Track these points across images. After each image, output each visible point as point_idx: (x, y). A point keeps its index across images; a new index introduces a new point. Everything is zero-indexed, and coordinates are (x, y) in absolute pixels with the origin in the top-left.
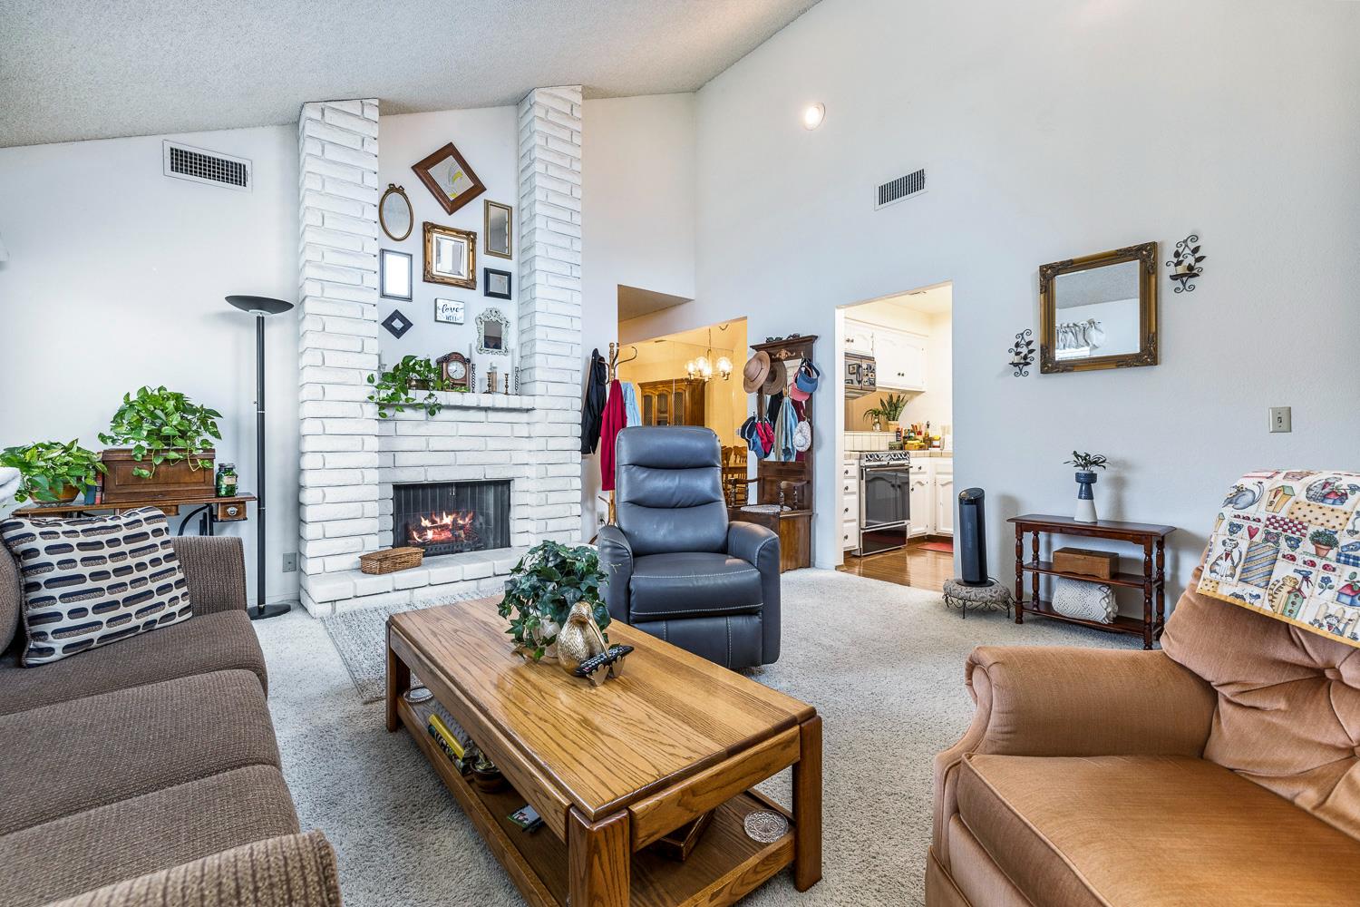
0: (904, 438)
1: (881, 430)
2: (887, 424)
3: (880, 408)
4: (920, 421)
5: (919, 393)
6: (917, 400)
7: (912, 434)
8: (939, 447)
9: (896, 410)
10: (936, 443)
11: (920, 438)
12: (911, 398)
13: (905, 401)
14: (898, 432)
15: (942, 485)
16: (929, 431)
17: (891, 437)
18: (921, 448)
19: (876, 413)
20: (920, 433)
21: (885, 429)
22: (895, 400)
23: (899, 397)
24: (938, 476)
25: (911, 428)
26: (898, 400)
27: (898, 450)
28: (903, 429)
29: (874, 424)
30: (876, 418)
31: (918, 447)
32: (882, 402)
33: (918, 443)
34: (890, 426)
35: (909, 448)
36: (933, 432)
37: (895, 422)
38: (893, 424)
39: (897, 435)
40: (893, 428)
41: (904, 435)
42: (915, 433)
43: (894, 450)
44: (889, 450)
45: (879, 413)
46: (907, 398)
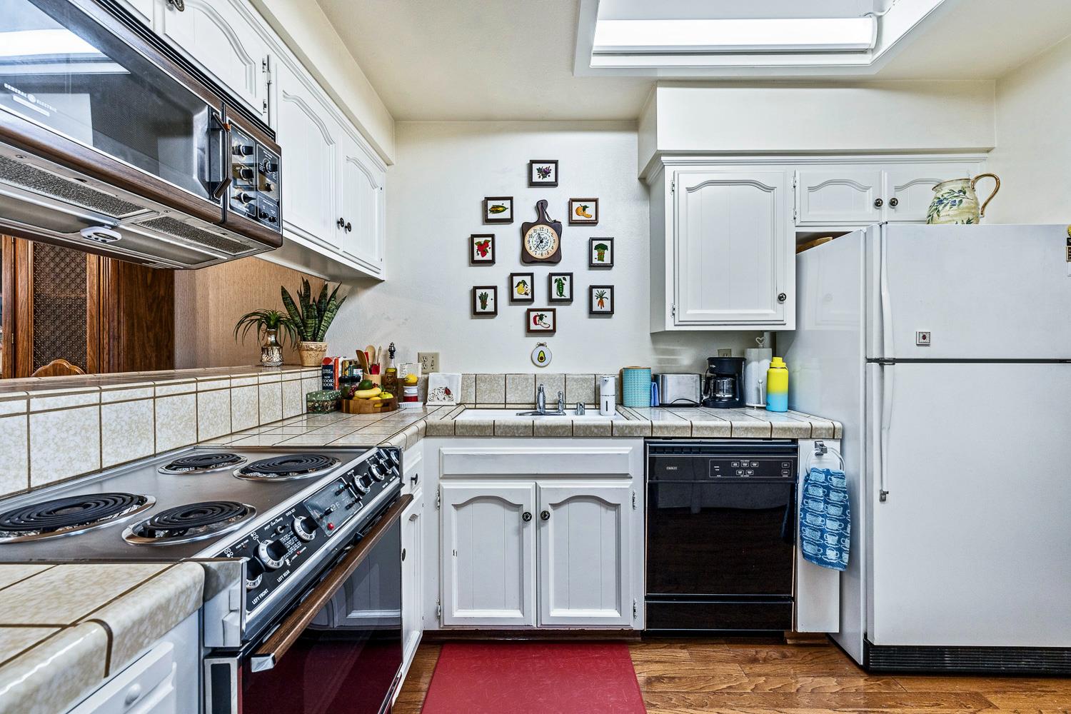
0: (342, 380)
1: (285, 364)
2: (300, 349)
3: (282, 310)
4: (377, 343)
5: (371, 282)
6: (366, 298)
7: (358, 372)
8: (415, 399)
9: (321, 317)
10: (412, 391)
11: (376, 379)
12: (352, 293)
14: (327, 366)
15: (457, 507)
16: (395, 364)
17: (310, 382)
18: (387, 406)
19: (270, 322)
20: (375, 369)
21: (293, 362)
22: (315, 294)
23: (326, 287)
24: (447, 485)
25: (355, 357)
26: (323, 295)
27: (331, 411)
28: (341, 360)
29: (265, 350)
30: (269, 334)
31: (380, 405)
32: (284, 292)
33: (379, 396)
34: (305, 354)
35: (360, 407)
36: (406, 367)
37: (319, 344)
38: (313, 347)
39: (324, 375)
40: (311, 358)
41: (340, 375)
42: (363, 371)
43: (320, 412)
44: (307, 413)
45: (278, 320)
46: (344, 289)
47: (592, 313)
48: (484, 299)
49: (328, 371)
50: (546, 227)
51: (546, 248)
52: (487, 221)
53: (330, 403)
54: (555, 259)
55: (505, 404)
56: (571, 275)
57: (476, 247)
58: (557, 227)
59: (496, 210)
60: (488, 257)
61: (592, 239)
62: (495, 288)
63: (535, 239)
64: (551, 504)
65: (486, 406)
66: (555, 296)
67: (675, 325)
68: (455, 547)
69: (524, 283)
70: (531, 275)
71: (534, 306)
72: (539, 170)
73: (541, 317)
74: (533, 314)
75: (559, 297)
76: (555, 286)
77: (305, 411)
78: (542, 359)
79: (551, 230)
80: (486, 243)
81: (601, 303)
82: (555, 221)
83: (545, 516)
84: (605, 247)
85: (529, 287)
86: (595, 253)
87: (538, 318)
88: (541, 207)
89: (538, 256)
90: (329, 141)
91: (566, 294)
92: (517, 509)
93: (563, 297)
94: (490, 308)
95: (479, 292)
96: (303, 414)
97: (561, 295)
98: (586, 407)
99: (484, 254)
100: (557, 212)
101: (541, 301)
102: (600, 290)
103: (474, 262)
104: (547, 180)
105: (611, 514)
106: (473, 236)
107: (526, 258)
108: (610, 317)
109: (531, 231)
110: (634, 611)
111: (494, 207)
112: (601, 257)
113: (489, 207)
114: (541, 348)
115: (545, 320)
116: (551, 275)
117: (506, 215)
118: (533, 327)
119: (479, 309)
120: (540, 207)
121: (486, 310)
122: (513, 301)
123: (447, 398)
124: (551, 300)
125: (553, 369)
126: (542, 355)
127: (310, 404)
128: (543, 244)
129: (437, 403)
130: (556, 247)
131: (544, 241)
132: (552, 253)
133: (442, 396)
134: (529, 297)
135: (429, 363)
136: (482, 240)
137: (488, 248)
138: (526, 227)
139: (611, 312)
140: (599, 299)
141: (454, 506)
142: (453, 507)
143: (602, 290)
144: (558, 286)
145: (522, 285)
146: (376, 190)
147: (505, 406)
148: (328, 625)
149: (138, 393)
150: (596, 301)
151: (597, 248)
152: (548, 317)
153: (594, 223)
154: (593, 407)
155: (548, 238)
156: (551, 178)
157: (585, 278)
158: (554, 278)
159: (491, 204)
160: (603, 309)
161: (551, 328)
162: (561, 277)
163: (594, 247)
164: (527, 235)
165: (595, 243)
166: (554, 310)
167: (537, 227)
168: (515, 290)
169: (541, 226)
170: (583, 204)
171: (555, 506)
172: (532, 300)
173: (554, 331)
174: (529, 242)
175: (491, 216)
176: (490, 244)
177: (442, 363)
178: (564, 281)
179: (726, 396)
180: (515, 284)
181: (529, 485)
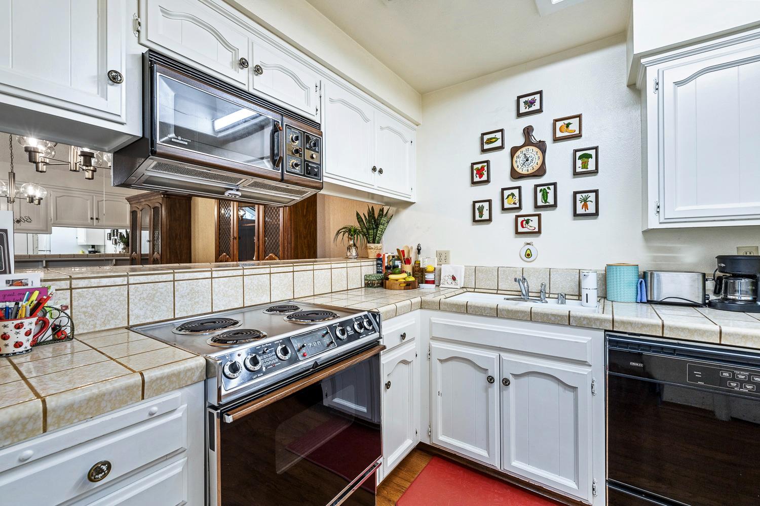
0: (387, 268)
1: (357, 257)
2: (365, 247)
3: (357, 225)
4: (409, 245)
5: (407, 204)
6: (405, 215)
7: (398, 263)
8: (433, 282)
9: (377, 227)
10: (429, 277)
12: (397, 212)
13: (389, 215)
14: (379, 259)
15: (441, 361)
16: (421, 258)
17: (369, 268)
18: (409, 286)
19: (351, 232)
20: (408, 261)
21: (362, 255)
22: (376, 214)
23: (382, 210)
24: (435, 345)
25: (396, 254)
26: (381, 213)
27: (378, 287)
28: (386, 255)
29: (349, 248)
30: (351, 239)
31: (404, 285)
32: (358, 214)
33: (404, 279)
34: (369, 251)
35: (392, 285)
36: (426, 260)
37: (376, 245)
38: (373, 247)
39: (378, 264)
40: (372, 254)
41: (386, 264)
42: (401, 262)
43: (371, 287)
44: (365, 287)
45: (355, 231)
46: (392, 210)
47: (576, 215)
48: (481, 210)
49: (379, 262)
50: (531, 148)
51: (531, 165)
52: (484, 151)
53: (377, 282)
54: (541, 172)
55: (498, 290)
56: (555, 184)
57: (475, 172)
58: (541, 146)
59: (490, 141)
60: (485, 178)
61: (576, 151)
62: (490, 201)
63: (521, 159)
64: (512, 374)
65: (482, 291)
66: (540, 203)
67: (660, 223)
68: (440, 389)
69: (513, 195)
70: (519, 188)
71: (521, 213)
72: (526, 103)
73: (527, 222)
74: (520, 220)
75: (544, 204)
76: (540, 195)
77: (363, 286)
78: (528, 255)
79: (536, 149)
80: (483, 168)
81: (585, 206)
82: (540, 141)
83: (506, 382)
84: (590, 156)
85: (517, 198)
86: (579, 163)
87: (524, 222)
88: (528, 131)
89: (525, 172)
90: (367, 120)
91: (551, 201)
92: (484, 371)
93: (547, 204)
94: (486, 216)
95: (477, 205)
96: (362, 287)
97: (546, 201)
98: (567, 297)
99: (481, 176)
100: (542, 133)
101: (528, 208)
102: (584, 195)
103: (474, 183)
104: (533, 108)
105: (570, 395)
106: (473, 164)
107: (515, 175)
108: (596, 219)
109: (518, 153)
110: (593, 489)
111: (488, 140)
112: (585, 165)
113: (485, 140)
114: (528, 247)
115: (531, 223)
116: (536, 186)
117: (498, 144)
118: (520, 229)
119: (477, 218)
120: (526, 132)
121: (483, 218)
122: (504, 209)
123: (453, 282)
124: (537, 207)
125: (540, 263)
126: (528, 252)
127: (366, 281)
128: (529, 162)
129: (447, 286)
130: (540, 162)
131: (530, 159)
132: (536, 167)
133: (450, 281)
134: (517, 206)
135: (443, 258)
136: (479, 166)
137: (484, 172)
138: (514, 150)
139: (596, 214)
140: (583, 203)
141: (440, 360)
142: (438, 361)
143: (586, 194)
144: (543, 195)
145: (511, 197)
146: (407, 144)
147: (497, 291)
148: (371, 419)
149: (262, 271)
150: (579, 205)
151: (580, 158)
152: (534, 222)
153: (579, 136)
154: (576, 298)
155: (533, 156)
156: (536, 106)
157: (568, 185)
158: (539, 189)
159: (486, 137)
160: (588, 212)
161: (537, 230)
162: (546, 187)
163: (577, 158)
164: (515, 157)
165: (579, 154)
166: (539, 216)
167: (524, 149)
168: (506, 201)
169: (527, 147)
170: (566, 122)
171: (515, 376)
172: (520, 208)
173: (539, 232)
174: (516, 162)
175: (486, 147)
176: (486, 168)
177: (452, 258)
178: (548, 191)
179: (743, 298)
180: (505, 197)
181: (494, 355)
